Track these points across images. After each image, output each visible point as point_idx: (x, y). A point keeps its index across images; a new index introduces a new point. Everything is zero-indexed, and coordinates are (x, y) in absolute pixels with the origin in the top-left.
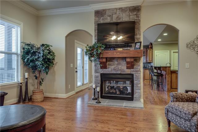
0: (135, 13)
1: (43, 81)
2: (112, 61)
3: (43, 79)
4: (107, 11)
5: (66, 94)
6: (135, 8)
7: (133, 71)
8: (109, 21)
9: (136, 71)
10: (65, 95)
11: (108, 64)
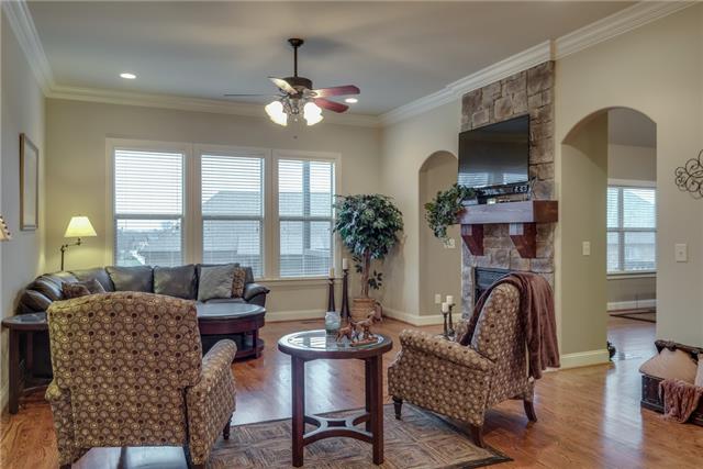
0: (538, 88)
1: (380, 279)
2: (492, 235)
3: (380, 275)
4: (484, 92)
5: (421, 314)
6: (539, 70)
7: (536, 265)
8: (487, 120)
9: (543, 266)
10: (418, 317)
11: (487, 242)
